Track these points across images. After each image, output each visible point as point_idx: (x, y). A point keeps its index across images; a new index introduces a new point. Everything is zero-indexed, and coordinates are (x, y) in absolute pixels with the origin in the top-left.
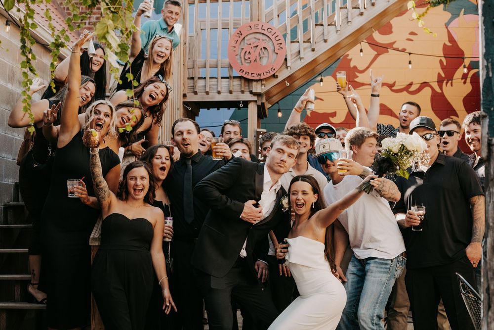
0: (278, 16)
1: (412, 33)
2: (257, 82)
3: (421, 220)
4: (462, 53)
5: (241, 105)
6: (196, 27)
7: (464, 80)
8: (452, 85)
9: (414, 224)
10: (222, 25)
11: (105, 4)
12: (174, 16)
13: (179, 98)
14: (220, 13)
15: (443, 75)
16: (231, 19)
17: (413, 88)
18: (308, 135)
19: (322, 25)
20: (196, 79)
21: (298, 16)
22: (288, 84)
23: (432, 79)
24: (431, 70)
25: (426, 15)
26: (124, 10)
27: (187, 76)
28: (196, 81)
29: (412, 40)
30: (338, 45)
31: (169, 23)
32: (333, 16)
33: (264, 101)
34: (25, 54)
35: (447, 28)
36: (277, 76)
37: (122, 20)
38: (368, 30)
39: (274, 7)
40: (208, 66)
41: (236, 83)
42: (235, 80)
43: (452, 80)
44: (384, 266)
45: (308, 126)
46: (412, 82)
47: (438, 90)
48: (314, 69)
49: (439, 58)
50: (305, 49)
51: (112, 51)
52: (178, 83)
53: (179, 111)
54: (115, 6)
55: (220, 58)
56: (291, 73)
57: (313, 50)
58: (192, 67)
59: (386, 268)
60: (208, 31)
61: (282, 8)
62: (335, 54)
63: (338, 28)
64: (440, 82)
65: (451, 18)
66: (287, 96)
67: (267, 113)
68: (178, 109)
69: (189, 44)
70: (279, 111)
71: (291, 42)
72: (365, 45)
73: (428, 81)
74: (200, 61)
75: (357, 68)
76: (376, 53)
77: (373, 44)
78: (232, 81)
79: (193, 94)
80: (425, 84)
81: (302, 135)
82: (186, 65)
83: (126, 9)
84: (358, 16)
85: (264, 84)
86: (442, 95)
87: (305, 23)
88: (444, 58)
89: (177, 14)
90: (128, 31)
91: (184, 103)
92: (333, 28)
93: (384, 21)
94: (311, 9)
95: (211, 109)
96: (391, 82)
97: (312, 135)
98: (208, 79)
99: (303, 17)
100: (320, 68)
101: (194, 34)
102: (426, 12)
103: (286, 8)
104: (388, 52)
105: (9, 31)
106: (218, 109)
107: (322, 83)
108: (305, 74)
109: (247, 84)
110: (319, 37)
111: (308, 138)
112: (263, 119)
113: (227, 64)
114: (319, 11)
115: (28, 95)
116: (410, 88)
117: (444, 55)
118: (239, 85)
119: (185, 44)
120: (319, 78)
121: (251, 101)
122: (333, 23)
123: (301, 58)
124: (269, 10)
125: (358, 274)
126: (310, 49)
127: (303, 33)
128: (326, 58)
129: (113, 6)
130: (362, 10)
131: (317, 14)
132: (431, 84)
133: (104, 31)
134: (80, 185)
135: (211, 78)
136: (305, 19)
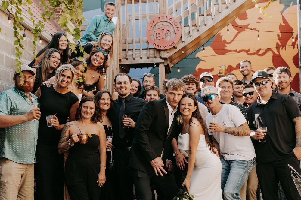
0: (176, 11)
1: (260, 19)
2: (164, 51)
3: (264, 135)
4: (292, 29)
5: (155, 66)
6: (126, 18)
7: (293, 46)
8: (285, 50)
9: (260, 138)
10: (142, 17)
11: (64, 5)
12: (111, 12)
13: (117, 62)
14: (140, 10)
15: (280, 44)
16: (147, 13)
17: (261, 52)
18: (195, 82)
19: (203, 15)
20: (127, 50)
21: (188, 10)
22: (183, 52)
23: (273, 46)
24: (272, 41)
25: (268, 7)
26: (77, 8)
27: (122, 49)
28: (127, 51)
29: (260, 23)
30: (213, 27)
31: (108, 16)
32: (210, 9)
33: (169, 62)
34: (16, 36)
35: (282, 14)
36: (176, 47)
37: (76, 14)
38: (232, 17)
39: (173, 6)
40: (134, 42)
41: (152, 52)
42: (151, 50)
43: (285, 47)
44: (242, 165)
45: (194, 77)
46: (260, 49)
47: (277, 53)
48: (199, 42)
49: (277, 33)
50: (193, 30)
51: (70, 33)
52: (116, 52)
53: (117, 70)
54: (71, 6)
55: (141, 37)
56: (185, 45)
57: (198, 31)
58: (124, 43)
59: (243, 166)
60: (133, 21)
61: (178, 6)
62: (212, 33)
63: (213, 17)
64: (278, 48)
65: (284, 8)
66: (183, 59)
67: (171, 70)
68: (116, 69)
69: (123, 29)
70: (178, 68)
71: (185, 26)
72: (230, 27)
73: (270, 48)
74: (129, 40)
75: (226, 41)
76: (237, 31)
77: (236, 26)
78: (149, 51)
79: (125, 60)
80: (269, 49)
81: (191, 82)
82: (121, 42)
83: (78, 7)
84: (225, 9)
85: (168, 52)
86: (279, 56)
87: (193, 15)
88: (280, 33)
89: (113, 10)
90: (79, 21)
91: (120, 65)
92: (210, 17)
93: (242, 11)
94: (196, 6)
95: (136, 68)
96: (247, 49)
97: (197, 82)
98: (134, 50)
99: (191, 11)
100: (203, 42)
101: (125, 23)
102: (268, 5)
103: (181, 6)
104: (245, 30)
105: (10, 23)
106: (141, 68)
107: (204, 51)
108: (194, 45)
109: (158, 53)
110: (201, 22)
111: (195, 84)
112: (169, 73)
113: (145, 41)
114: (201, 6)
115: (19, 62)
116: (259, 52)
117: (280, 31)
118: (153, 53)
119: (120, 29)
120: (202, 48)
121: (161, 63)
122: (210, 14)
123: (191, 36)
124: (170, 7)
125: (226, 169)
126: (196, 30)
127: (192, 20)
128: (206, 35)
129: (70, 6)
130: (228, 5)
131: (200, 9)
132: (273, 49)
133: (65, 21)
134: (54, 119)
135: (136, 49)
136: (193, 11)
